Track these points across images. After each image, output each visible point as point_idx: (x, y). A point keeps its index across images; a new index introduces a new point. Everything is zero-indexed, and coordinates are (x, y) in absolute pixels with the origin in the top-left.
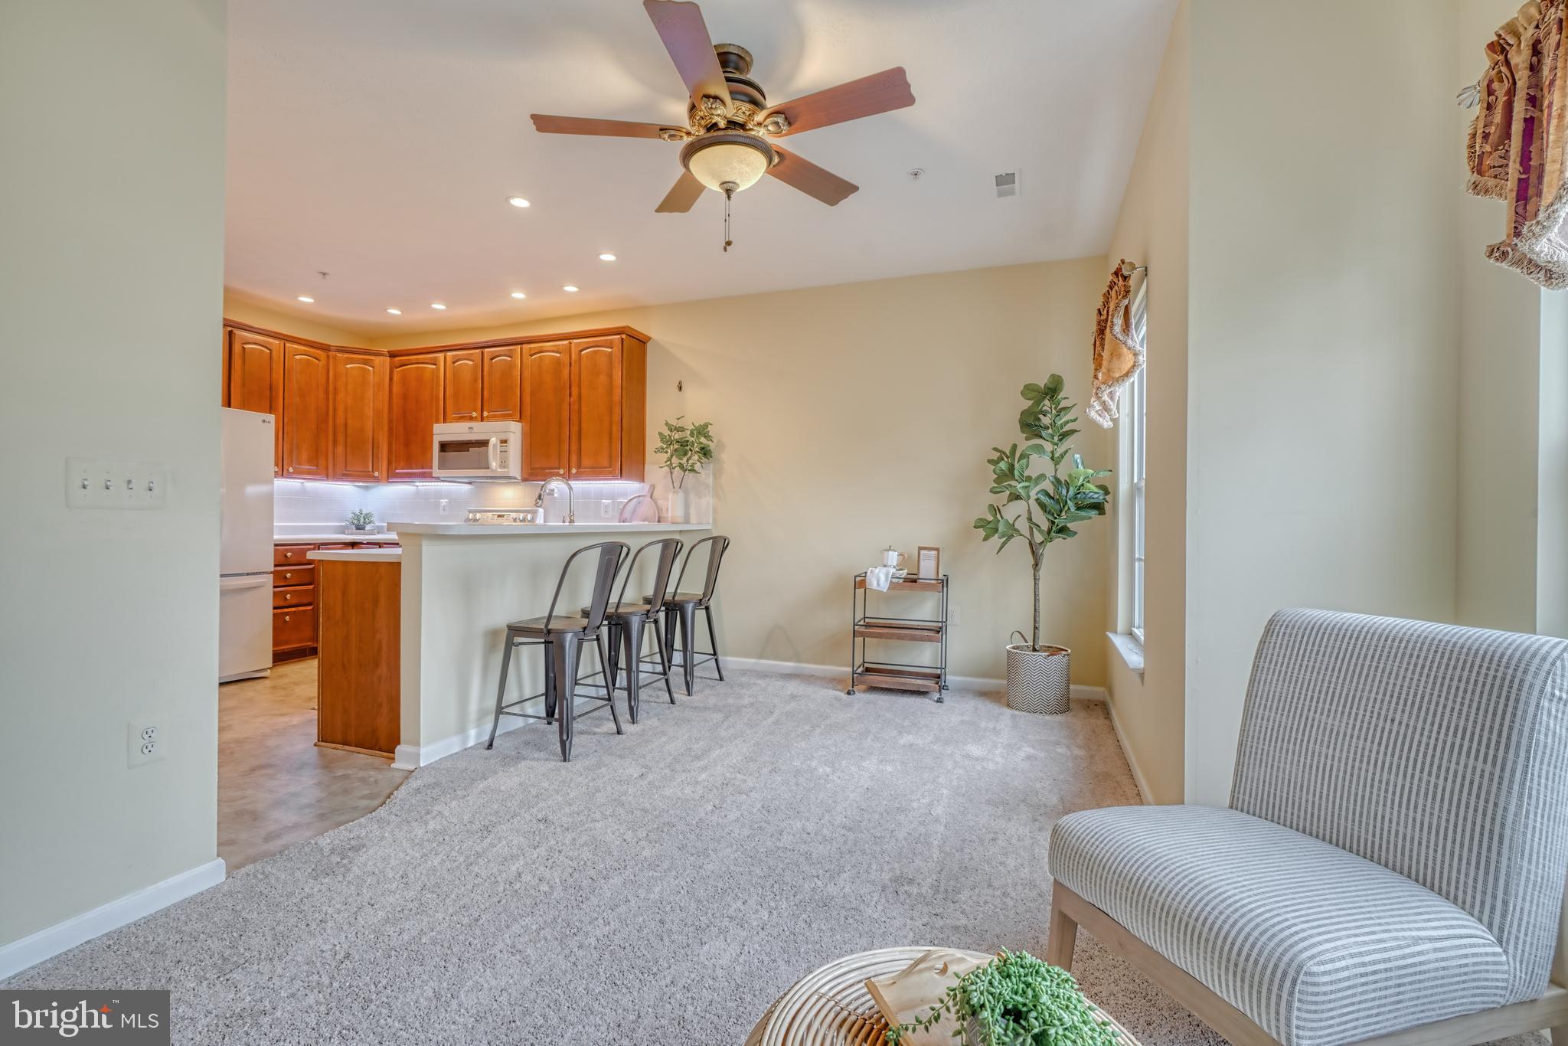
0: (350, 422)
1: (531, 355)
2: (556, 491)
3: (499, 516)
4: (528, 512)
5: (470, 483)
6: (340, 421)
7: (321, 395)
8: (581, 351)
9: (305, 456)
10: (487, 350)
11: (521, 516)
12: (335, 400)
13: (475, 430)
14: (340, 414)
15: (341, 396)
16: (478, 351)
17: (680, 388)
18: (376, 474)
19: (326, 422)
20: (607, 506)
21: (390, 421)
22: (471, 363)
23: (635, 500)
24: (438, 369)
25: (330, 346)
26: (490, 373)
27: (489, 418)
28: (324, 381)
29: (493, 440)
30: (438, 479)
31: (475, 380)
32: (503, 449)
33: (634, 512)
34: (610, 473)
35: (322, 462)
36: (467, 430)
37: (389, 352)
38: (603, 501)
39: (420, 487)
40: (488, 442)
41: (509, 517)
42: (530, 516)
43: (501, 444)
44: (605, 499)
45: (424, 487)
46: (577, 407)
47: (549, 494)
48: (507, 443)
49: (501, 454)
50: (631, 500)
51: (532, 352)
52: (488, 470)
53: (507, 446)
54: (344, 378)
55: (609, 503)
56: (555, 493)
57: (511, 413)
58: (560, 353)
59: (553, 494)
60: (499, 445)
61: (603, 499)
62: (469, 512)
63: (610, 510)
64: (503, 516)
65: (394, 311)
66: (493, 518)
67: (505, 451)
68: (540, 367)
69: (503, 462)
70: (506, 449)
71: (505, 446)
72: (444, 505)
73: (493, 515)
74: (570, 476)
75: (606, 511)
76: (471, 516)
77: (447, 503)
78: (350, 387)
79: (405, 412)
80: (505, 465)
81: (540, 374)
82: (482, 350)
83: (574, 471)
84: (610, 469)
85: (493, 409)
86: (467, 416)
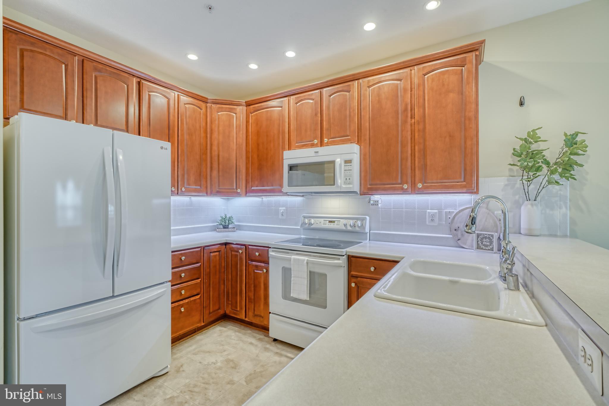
0: (221, 154)
1: (369, 87)
2: (380, 202)
3: (330, 222)
4: (357, 219)
5: (303, 196)
6: (215, 153)
7: (203, 135)
8: (425, 75)
9: (192, 179)
10: (325, 89)
11: (351, 222)
12: (211, 138)
13: (320, 154)
14: (215, 148)
15: (215, 135)
16: (317, 91)
17: (521, 104)
18: (239, 191)
19: (206, 154)
20: (433, 215)
21: (247, 152)
22: (311, 101)
24: (283, 110)
25: (207, 99)
26: (328, 108)
27: (328, 144)
28: (203, 124)
29: (338, 161)
30: (286, 194)
31: (316, 115)
32: (347, 168)
34: (465, 187)
35: (203, 182)
36: (314, 154)
37: (246, 102)
38: (428, 211)
39: (264, 199)
40: (333, 162)
41: (339, 222)
42: (359, 223)
43: (345, 163)
44: (430, 209)
45: (267, 199)
46: (421, 127)
47: (374, 205)
48: (351, 163)
49: (345, 173)
50: (465, 211)
51: (371, 84)
52: (334, 186)
53: (351, 165)
54: (217, 122)
55: (436, 213)
56: (379, 204)
57: (350, 137)
58: (400, 80)
59: (377, 205)
60: (343, 164)
61: (429, 209)
62: (304, 218)
63: (436, 219)
64: (334, 222)
65: (253, 66)
66: (325, 223)
67: (349, 170)
68: (379, 95)
69: (346, 179)
70: (349, 168)
71: (349, 166)
72: (282, 211)
73: (325, 221)
74: (414, 190)
75: (432, 220)
76: (307, 221)
77: (284, 209)
78: (221, 128)
79: (258, 145)
80: (350, 182)
81: (379, 102)
82: (321, 90)
83: (420, 186)
84: (464, 183)
85: (332, 136)
86: (309, 144)
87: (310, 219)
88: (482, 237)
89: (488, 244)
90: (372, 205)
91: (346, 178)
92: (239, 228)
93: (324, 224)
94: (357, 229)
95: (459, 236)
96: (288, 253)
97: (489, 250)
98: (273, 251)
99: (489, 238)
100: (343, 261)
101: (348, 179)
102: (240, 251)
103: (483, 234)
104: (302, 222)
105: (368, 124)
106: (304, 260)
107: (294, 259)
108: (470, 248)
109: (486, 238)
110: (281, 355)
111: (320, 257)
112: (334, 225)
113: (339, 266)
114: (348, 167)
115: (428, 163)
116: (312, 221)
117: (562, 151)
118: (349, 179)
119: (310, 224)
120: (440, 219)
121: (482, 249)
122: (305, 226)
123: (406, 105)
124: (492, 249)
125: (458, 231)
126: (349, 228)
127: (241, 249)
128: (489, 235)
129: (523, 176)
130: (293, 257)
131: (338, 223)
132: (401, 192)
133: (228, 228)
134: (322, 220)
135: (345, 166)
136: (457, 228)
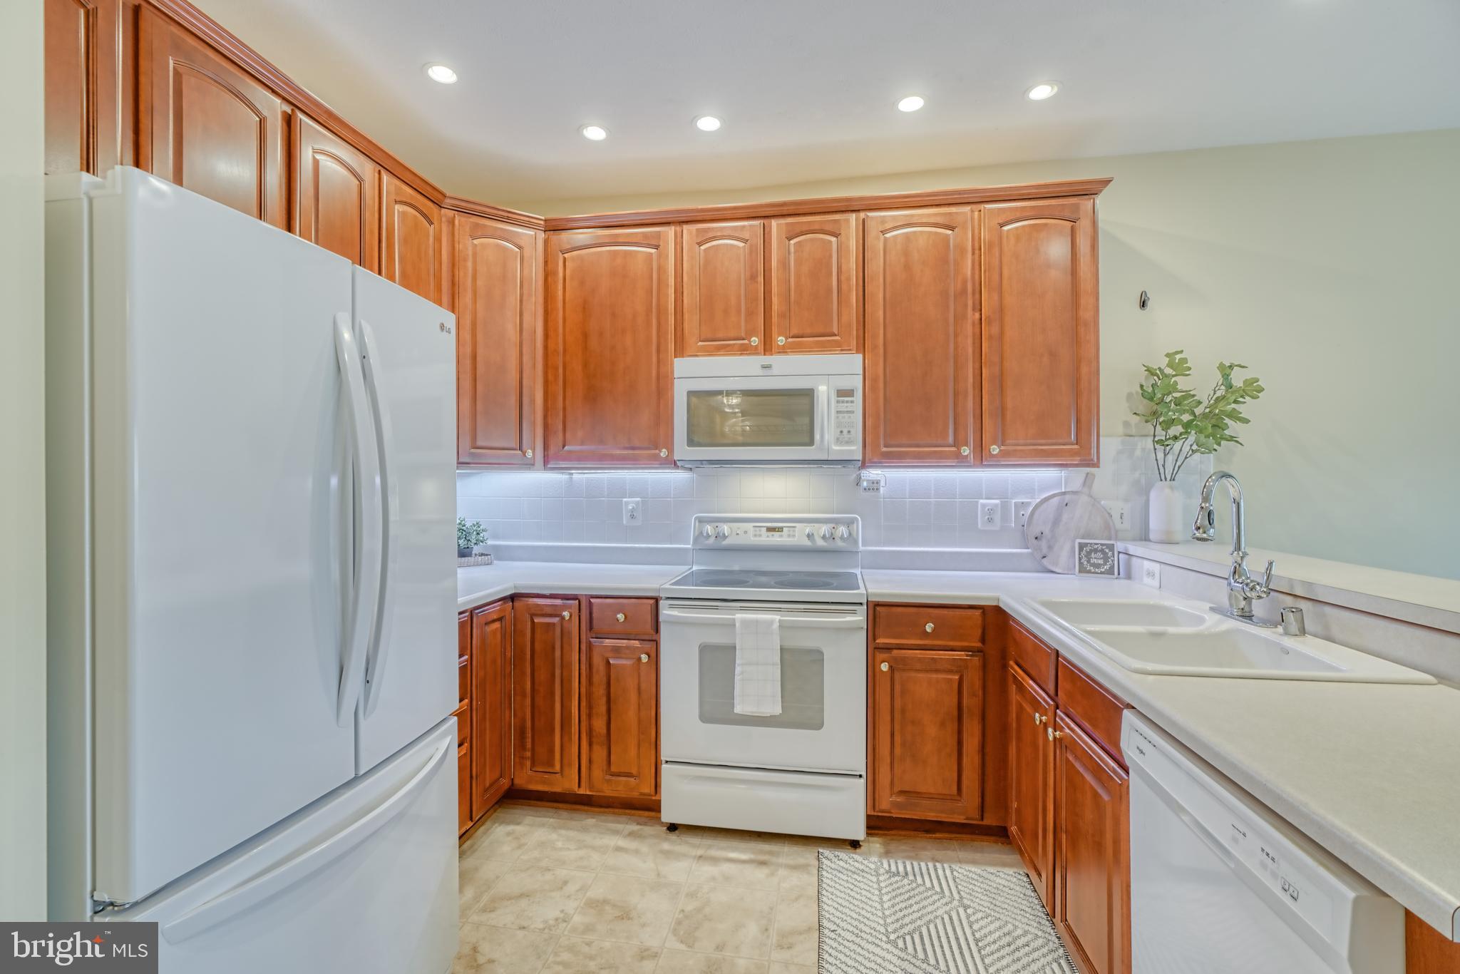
0: (481, 352)
1: (886, 232)
2: (882, 483)
3: (770, 529)
4: (837, 522)
6: (465, 350)
7: (434, 295)
8: (1002, 226)
10: (775, 221)
11: (824, 529)
12: (453, 305)
13: (775, 371)
14: (465, 334)
16: (756, 222)
17: (1143, 304)
18: (529, 454)
20: (992, 510)
22: (742, 245)
23: (1056, 500)
24: (662, 256)
25: (444, 196)
26: (784, 264)
27: (783, 350)
28: (435, 265)
29: (822, 390)
30: (675, 464)
31: (753, 277)
33: (1056, 521)
34: (1073, 454)
36: (759, 371)
37: (545, 221)
38: (981, 501)
39: (575, 476)
40: (809, 394)
41: (794, 531)
42: (842, 530)
43: (838, 397)
44: (987, 498)
45: (586, 476)
46: (995, 330)
47: (869, 489)
48: (853, 396)
49: (838, 417)
50: (1051, 501)
51: (888, 226)
52: (811, 448)
53: (852, 402)
54: (470, 264)
55: (996, 505)
56: (881, 488)
57: (837, 338)
58: (952, 229)
59: (877, 489)
60: (834, 398)
61: (982, 499)
62: (700, 522)
63: (997, 517)
64: (780, 529)
65: (595, 133)
66: (758, 533)
67: (848, 412)
68: (906, 253)
69: (841, 432)
70: (847, 407)
71: (847, 402)
72: (631, 507)
73: (758, 529)
74: (982, 457)
75: (990, 520)
76: (709, 528)
77: (637, 503)
78: (480, 283)
79: (585, 336)
80: (850, 438)
81: (907, 267)
82: (766, 221)
83: (995, 450)
84: (1076, 447)
85: (795, 331)
86: (734, 344)
87: (717, 524)
88: (1088, 549)
89: (1101, 562)
90: (865, 489)
91: (839, 430)
92: (501, 554)
93: (755, 536)
94: (840, 544)
95: (1045, 551)
96: (716, 608)
97: (1101, 573)
98: (671, 607)
99: (1102, 551)
100: (859, 618)
101: (845, 431)
102: (566, 614)
103: (1091, 544)
104: (697, 534)
105: (881, 313)
106: (772, 622)
107: (744, 622)
108: (1066, 572)
109: (1096, 551)
110: (715, 860)
111: (806, 611)
112: (781, 536)
113: (851, 629)
114: (846, 404)
115: (1009, 404)
116: (726, 528)
117: (1214, 394)
118: (849, 432)
119: (720, 536)
120: (1005, 518)
121: (1089, 572)
122: (707, 542)
123: (965, 282)
124: (1111, 572)
125: (1040, 539)
126: (820, 543)
127: (564, 607)
128: (1102, 545)
129: (1154, 436)
130: (739, 616)
131: (791, 533)
132: (954, 462)
133: (469, 555)
134: (749, 526)
135: (838, 402)
136: (1039, 535)
